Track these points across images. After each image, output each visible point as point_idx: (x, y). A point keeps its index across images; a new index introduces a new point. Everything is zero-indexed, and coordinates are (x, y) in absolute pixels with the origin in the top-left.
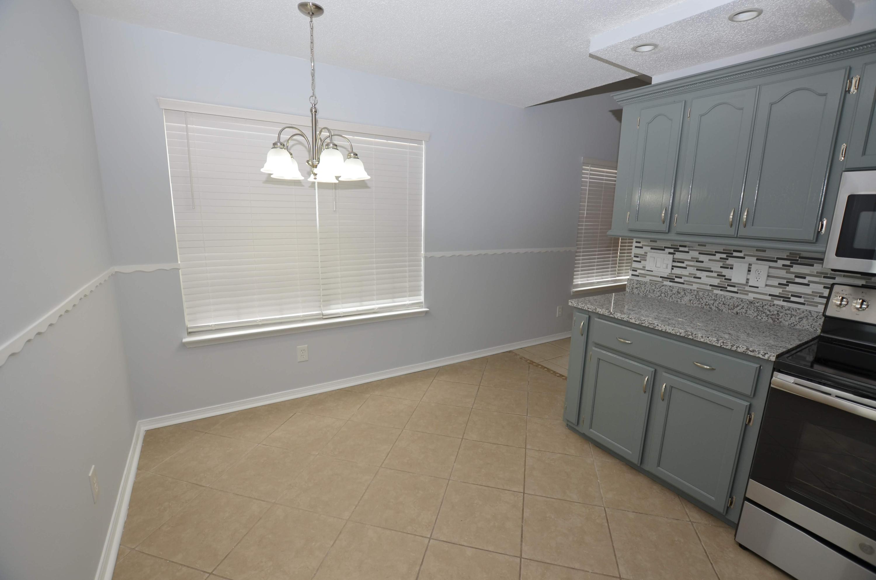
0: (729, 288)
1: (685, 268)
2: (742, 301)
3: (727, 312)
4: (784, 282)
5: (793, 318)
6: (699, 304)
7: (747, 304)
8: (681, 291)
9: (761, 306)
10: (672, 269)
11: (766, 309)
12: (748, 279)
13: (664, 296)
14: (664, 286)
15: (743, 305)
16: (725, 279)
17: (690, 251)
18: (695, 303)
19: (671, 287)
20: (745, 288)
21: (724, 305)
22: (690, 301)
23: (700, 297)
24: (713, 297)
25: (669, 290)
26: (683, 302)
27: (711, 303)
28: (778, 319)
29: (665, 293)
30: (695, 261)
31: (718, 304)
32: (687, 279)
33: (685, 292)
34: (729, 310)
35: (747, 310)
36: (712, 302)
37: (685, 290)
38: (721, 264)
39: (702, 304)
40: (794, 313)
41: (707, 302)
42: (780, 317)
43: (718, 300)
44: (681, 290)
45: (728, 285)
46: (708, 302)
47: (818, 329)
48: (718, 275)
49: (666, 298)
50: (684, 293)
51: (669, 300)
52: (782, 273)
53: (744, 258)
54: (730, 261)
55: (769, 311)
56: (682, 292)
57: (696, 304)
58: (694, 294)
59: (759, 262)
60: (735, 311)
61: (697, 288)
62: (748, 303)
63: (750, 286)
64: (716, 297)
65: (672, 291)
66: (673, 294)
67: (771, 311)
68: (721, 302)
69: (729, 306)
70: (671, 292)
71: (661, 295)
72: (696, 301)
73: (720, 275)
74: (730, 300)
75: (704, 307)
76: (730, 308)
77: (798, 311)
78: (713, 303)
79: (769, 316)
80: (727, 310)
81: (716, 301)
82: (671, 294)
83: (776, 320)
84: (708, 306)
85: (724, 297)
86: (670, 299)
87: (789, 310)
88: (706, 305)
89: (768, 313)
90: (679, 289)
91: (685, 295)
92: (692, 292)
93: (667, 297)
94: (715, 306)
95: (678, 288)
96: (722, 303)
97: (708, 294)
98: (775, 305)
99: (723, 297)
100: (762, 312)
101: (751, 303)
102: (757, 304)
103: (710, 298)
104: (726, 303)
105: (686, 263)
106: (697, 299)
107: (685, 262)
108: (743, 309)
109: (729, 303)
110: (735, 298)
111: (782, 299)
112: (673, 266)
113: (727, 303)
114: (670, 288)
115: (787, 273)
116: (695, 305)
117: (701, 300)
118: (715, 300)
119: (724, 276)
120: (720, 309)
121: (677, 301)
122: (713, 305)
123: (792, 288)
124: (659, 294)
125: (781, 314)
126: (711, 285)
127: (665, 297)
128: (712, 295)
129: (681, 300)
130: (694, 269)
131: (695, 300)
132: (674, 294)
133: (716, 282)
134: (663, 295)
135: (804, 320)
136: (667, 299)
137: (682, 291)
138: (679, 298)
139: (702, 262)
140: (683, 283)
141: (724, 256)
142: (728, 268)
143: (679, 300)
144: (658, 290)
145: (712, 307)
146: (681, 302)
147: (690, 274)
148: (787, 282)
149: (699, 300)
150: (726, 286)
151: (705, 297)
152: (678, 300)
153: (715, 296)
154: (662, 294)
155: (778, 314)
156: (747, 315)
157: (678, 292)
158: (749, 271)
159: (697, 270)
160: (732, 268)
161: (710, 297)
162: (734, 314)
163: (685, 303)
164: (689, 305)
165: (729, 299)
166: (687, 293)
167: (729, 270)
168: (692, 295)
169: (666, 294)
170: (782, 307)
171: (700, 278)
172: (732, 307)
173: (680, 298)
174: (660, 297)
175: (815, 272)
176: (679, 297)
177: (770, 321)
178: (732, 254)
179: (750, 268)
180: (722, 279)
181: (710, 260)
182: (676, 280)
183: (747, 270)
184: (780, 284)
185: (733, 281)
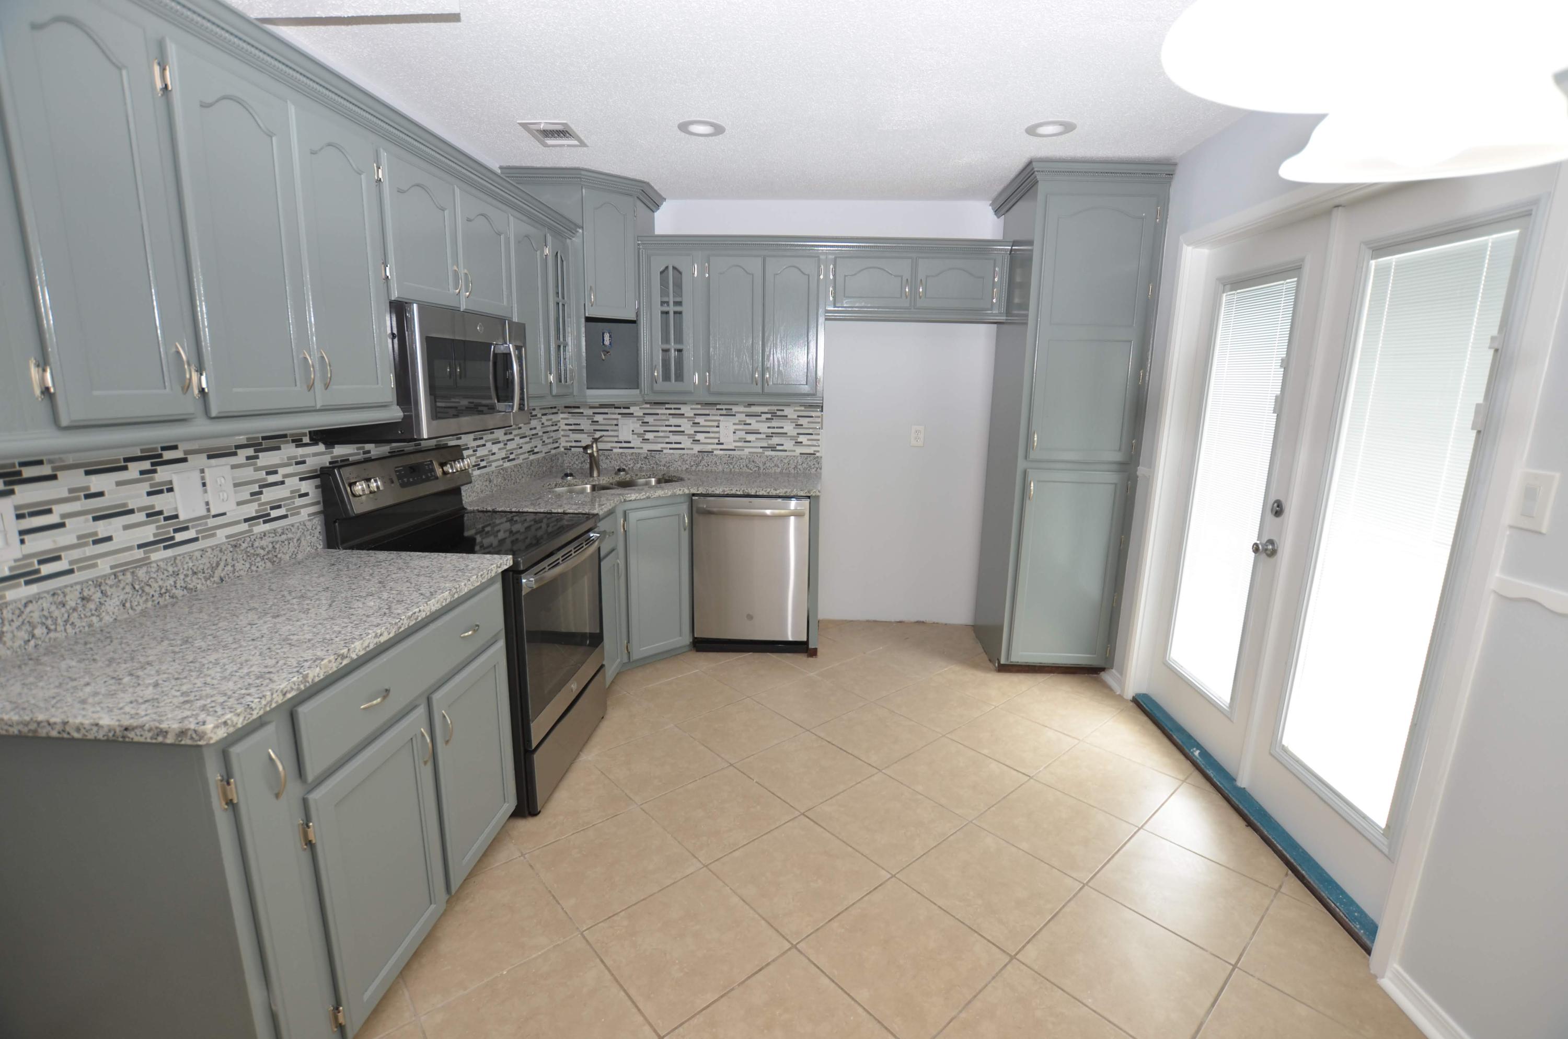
0: (179, 537)
1: (62, 525)
2: (221, 551)
3: (204, 588)
4: (256, 488)
5: (291, 544)
6: (147, 600)
7: (231, 552)
8: (90, 593)
9: (250, 545)
10: (22, 542)
11: (257, 547)
12: (207, 504)
13: (45, 631)
14: (31, 602)
15: (224, 558)
16: (166, 519)
17: (59, 474)
18: (136, 603)
19: (58, 595)
20: (206, 524)
21: (196, 576)
22: (124, 605)
23: (143, 584)
24: (171, 569)
25: (53, 608)
26: (108, 619)
27: (171, 585)
28: (276, 556)
29: (44, 620)
30: (83, 497)
31: (184, 579)
32: (76, 554)
33: (103, 588)
34: (206, 581)
35: (233, 566)
36: (171, 581)
37: (100, 586)
38: (146, 487)
39: (153, 598)
40: (290, 536)
41: (161, 587)
42: (277, 550)
43: (182, 571)
44: (89, 590)
45: (176, 531)
46: (165, 585)
47: (318, 546)
48: (148, 515)
49: (52, 635)
50: (102, 592)
51: (64, 634)
52: (248, 473)
53: (184, 460)
54: (163, 474)
55: (263, 548)
56: (94, 593)
57: (140, 604)
58: (127, 584)
59: (213, 461)
60: (216, 579)
61: (112, 567)
62: (231, 549)
63: (214, 516)
64: (174, 565)
65: (64, 605)
66: (71, 611)
67: (265, 546)
68: (188, 573)
69: (204, 573)
70: (63, 610)
71: (33, 636)
72: (138, 597)
73: (153, 514)
74: (202, 559)
75: (158, 603)
76: (208, 575)
77: (293, 530)
78: (175, 582)
79: (265, 557)
80: (204, 583)
81: (178, 574)
82: (66, 615)
83: (275, 559)
84: (167, 594)
85: (190, 558)
86: (65, 630)
87: (283, 533)
88: (161, 595)
89: (262, 552)
90: (82, 589)
91: (105, 598)
92: (119, 581)
93: (56, 630)
94: (181, 587)
95: (78, 587)
96: (190, 572)
97: (158, 565)
98: (267, 533)
99: (187, 559)
100: (254, 555)
101: (236, 546)
102: (244, 546)
103: (163, 574)
104: (197, 569)
105: (58, 510)
106: (138, 591)
107: (55, 508)
108: (228, 565)
109: (201, 566)
110: (209, 550)
111: (261, 520)
112: (22, 533)
113: (199, 569)
114: (56, 597)
115: (256, 470)
116: (139, 609)
117: (147, 589)
118: (176, 574)
119: (160, 513)
120: (192, 589)
121: (90, 626)
122: (175, 587)
123: (269, 495)
124: (23, 634)
125: (277, 546)
126: (140, 546)
127: (49, 630)
128: (167, 565)
129: (101, 614)
130: (87, 521)
131: (134, 596)
132: (75, 610)
133: (148, 533)
134: (38, 632)
135: (302, 539)
136: (57, 635)
137: (93, 590)
138: (93, 612)
139: (101, 494)
140: (71, 571)
141: (146, 465)
142: (161, 492)
143: (95, 619)
144: (17, 623)
145: (174, 593)
146: (101, 620)
147: (79, 537)
148: (260, 487)
149: (143, 591)
150: (172, 534)
151: (154, 578)
152: (92, 621)
153: (172, 564)
154: (33, 630)
155: (273, 547)
156: (237, 574)
157: (83, 599)
158: (204, 485)
159: (96, 519)
160: (171, 490)
161: (165, 572)
162: (217, 583)
163: (114, 617)
164: (126, 616)
165: (199, 558)
166: (108, 588)
167: (166, 495)
168: (124, 589)
169: (49, 622)
170: (275, 531)
171: (109, 539)
172: (209, 571)
173: (96, 610)
174: (32, 643)
175: (285, 457)
176: (91, 610)
177: (269, 564)
178: (160, 456)
179: (203, 478)
180: (158, 521)
181: (119, 484)
182: (46, 569)
183: (201, 485)
184: (252, 494)
185: (182, 517)
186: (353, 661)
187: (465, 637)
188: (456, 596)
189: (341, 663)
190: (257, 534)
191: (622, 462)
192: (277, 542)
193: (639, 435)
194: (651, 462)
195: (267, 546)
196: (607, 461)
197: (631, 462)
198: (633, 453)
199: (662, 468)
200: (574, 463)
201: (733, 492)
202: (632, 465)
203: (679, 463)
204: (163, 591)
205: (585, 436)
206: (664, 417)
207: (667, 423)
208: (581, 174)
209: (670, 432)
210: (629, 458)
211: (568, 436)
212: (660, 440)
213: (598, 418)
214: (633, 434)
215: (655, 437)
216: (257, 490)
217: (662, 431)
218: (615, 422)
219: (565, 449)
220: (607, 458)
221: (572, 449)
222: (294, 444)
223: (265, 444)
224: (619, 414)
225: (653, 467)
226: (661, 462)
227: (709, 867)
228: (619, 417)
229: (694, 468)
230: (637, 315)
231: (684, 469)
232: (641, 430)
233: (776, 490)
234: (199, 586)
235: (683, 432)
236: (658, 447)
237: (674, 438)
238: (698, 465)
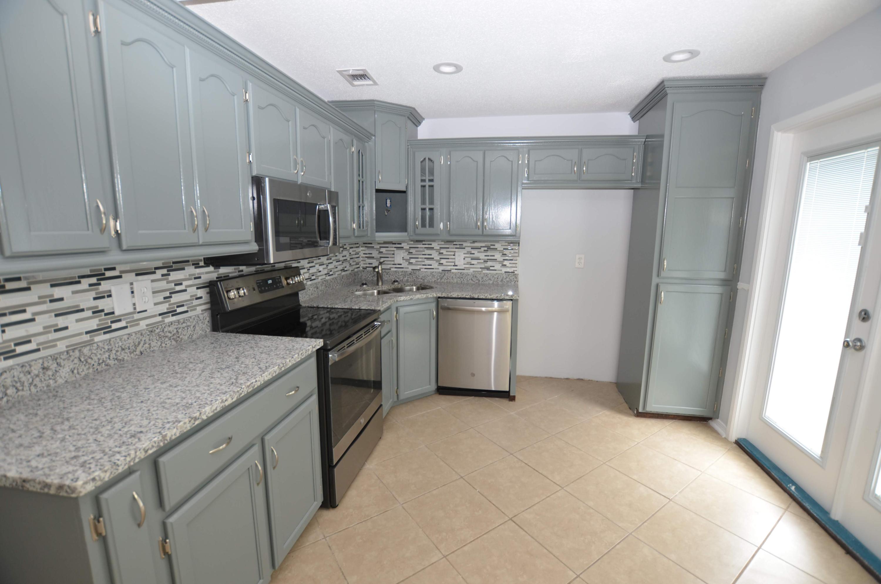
0: (114, 326)
1: (33, 320)
2: (141, 334)
3: (129, 359)
4: (167, 294)
5: (189, 329)
6: (89, 368)
7: (148, 335)
8: (49, 365)
9: (162, 330)
10: (3, 331)
11: (166, 332)
12: (134, 304)
13: (15, 390)
14: (5, 372)
15: (143, 339)
16: (106, 314)
17: (32, 287)
18: (81, 370)
19: (26, 366)
20: (133, 317)
21: (124, 351)
22: (73, 372)
23: (87, 358)
24: (106, 347)
25: (22, 375)
26: (60, 381)
27: (106, 358)
28: (179, 337)
29: (14, 384)
30: (48, 302)
31: (115, 354)
32: (42, 339)
33: (58, 361)
34: (131, 354)
35: (150, 344)
36: (107, 355)
37: (56, 359)
38: (93, 294)
39: (94, 367)
40: (189, 324)
41: (99, 359)
42: (180, 333)
43: (114, 348)
44: (48, 362)
45: (112, 322)
46: (102, 358)
47: (207, 330)
48: (94, 313)
49: (20, 393)
50: (57, 364)
51: (29, 392)
52: (163, 285)
53: (120, 277)
54: (105, 286)
55: (170, 332)
56: (52, 364)
57: (84, 370)
58: (75, 358)
59: (140, 278)
60: (138, 352)
61: (67, 347)
62: (149, 333)
63: (139, 312)
64: (109, 345)
65: (29, 373)
66: (35, 377)
67: (171, 331)
68: (118, 349)
69: (129, 349)
70: (29, 376)
71: (6, 395)
72: (83, 365)
73: (97, 312)
74: (129, 340)
75: (97, 369)
76: (132, 351)
77: (191, 320)
78: (109, 356)
79: (171, 338)
80: (129, 355)
81: (111, 350)
82: (31, 380)
83: (178, 339)
84: (103, 364)
85: (120, 340)
86: (30, 390)
87: (184, 322)
88: (99, 364)
89: (170, 335)
90: (43, 362)
91: (59, 368)
92: (70, 356)
93: (23, 390)
94: (113, 358)
95: (41, 361)
96: (120, 349)
97: (97, 345)
98: (173, 323)
99: (118, 340)
100: (164, 337)
101: (152, 331)
102: (157, 331)
103: (101, 350)
104: (125, 347)
105: (31, 310)
106: (83, 362)
107: (28, 309)
108: (146, 343)
109: (128, 345)
110: (134, 334)
111: (170, 314)
112: (3, 326)
113: (126, 347)
114: (24, 368)
115: (168, 283)
116: (83, 374)
117: (89, 361)
118: (110, 350)
119: (102, 311)
120: (121, 360)
121: (48, 386)
122: (109, 359)
123: (176, 298)
125: (180, 331)
126: (87, 333)
127: (18, 390)
128: (104, 344)
129: (56, 378)
130: (51, 317)
131: (80, 365)
132: (37, 376)
133: (93, 324)
134: (10, 391)
135: (197, 326)
136: (24, 393)
137: (51, 362)
138: (51, 377)
139: (62, 299)
140: (38, 350)
141: (94, 280)
142: (103, 297)
143: (51, 382)
145: (108, 363)
146: (56, 382)
147: (45, 328)
148: (171, 293)
149: (87, 362)
150: (110, 324)
151: (95, 353)
152: (49, 383)
153: (108, 344)
154: (6, 390)
155: (177, 331)
156: (152, 349)
157: (44, 368)
158: (132, 292)
159: (56, 315)
160: (110, 296)
161: (103, 349)
162: (139, 355)
163: (66, 379)
164: (74, 379)
165: (126, 339)
166: (62, 361)
167: (106, 299)
168: (73, 361)
169: (18, 385)
170: (178, 321)
171: (66, 328)
172: (133, 347)
173: (53, 375)
174: (5, 399)
175: (188, 275)
176: (49, 376)
177: (174, 342)
178: (104, 274)
179: (132, 288)
180: (101, 316)
181: (74, 292)
182: (20, 349)
183: (130, 293)
184: (165, 298)
185: (117, 313)
186: (204, 421)
187: (288, 396)
188: (283, 369)
189: (194, 424)
190: (167, 323)
191: (396, 276)
192: (180, 328)
193: (407, 260)
194: (414, 277)
195: (173, 331)
196: (388, 276)
197: (402, 276)
198: (402, 271)
199: (420, 280)
200: (368, 277)
201: (464, 296)
202: (402, 278)
203: (430, 277)
204: (101, 361)
205: (375, 260)
206: (421, 249)
207: (423, 253)
208: (374, 104)
209: (425, 258)
210: (400, 274)
211: (365, 261)
212: (419, 263)
213: (383, 250)
214: (403, 260)
215: (416, 261)
216: (168, 295)
217: (421, 258)
218: (393, 252)
219: (363, 268)
220: (387, 274)
221: (367, 268)
222: (194, 266)
223: (175, 266)
224: (395, 247)
225: (415, 280)
226: (419, 276)
227: (447, 557)
228: (395, 249)
229: (439, 280)
230: (407, 187)
231: (433, 281)
232: (408, 257)
233: (491, 295)
234: (125, 358)
235: (433, 258)
236: (418, 267)
237: (427, 262)
238: (441, 279)
